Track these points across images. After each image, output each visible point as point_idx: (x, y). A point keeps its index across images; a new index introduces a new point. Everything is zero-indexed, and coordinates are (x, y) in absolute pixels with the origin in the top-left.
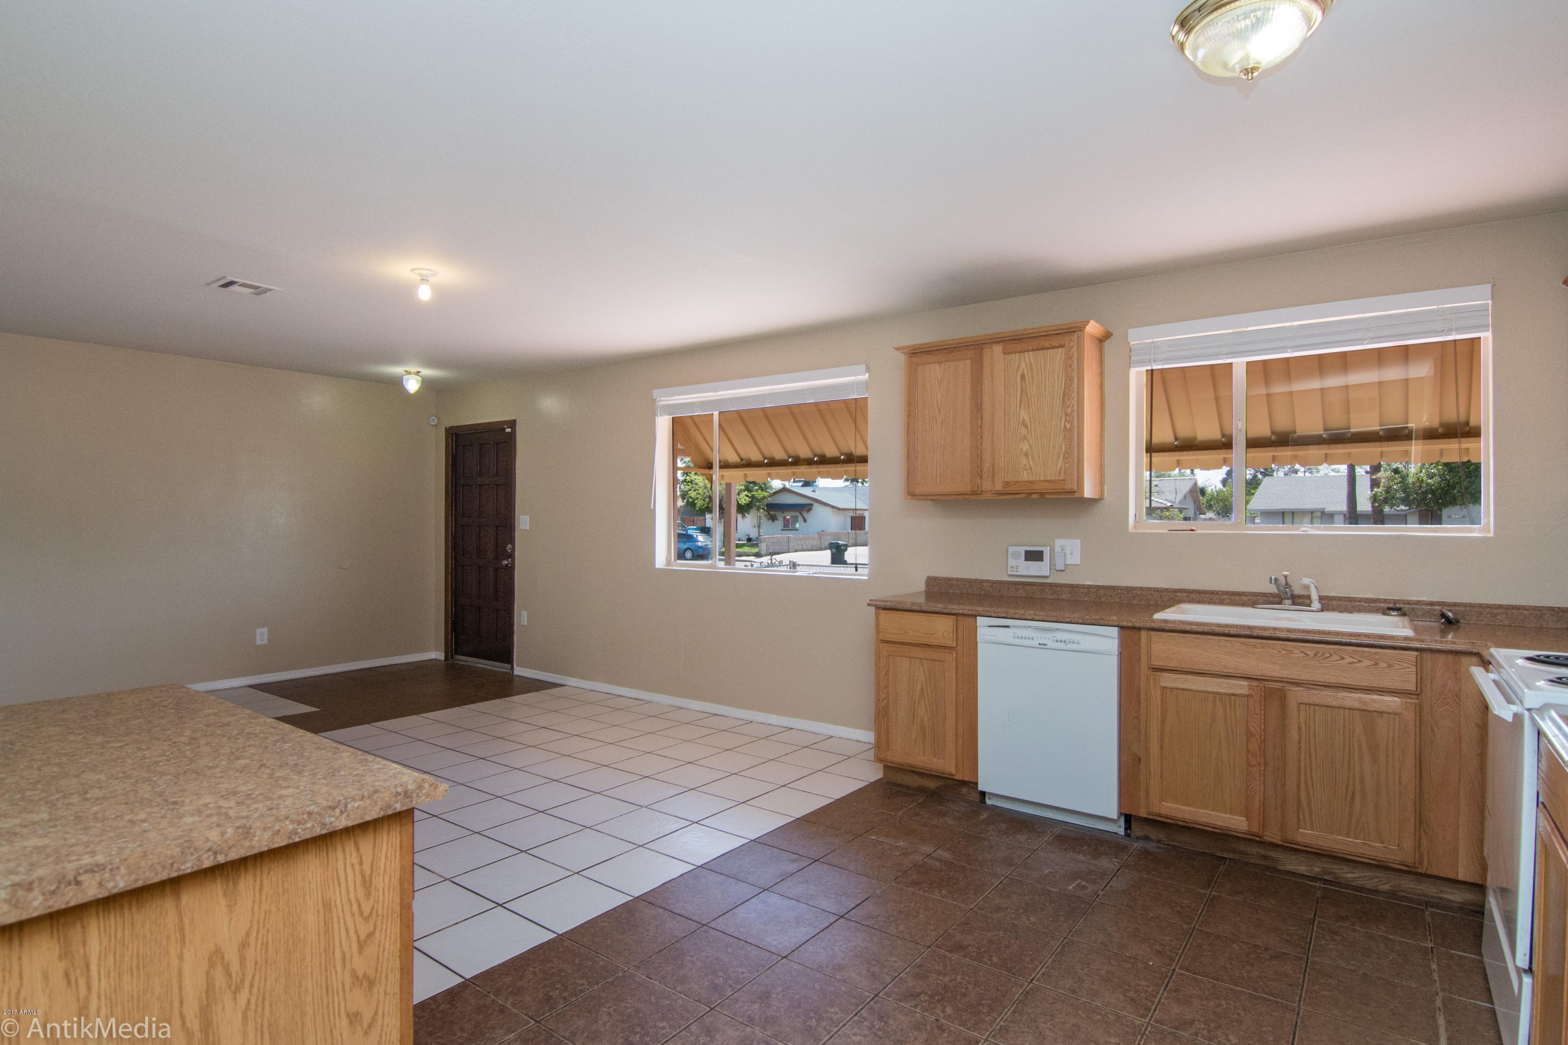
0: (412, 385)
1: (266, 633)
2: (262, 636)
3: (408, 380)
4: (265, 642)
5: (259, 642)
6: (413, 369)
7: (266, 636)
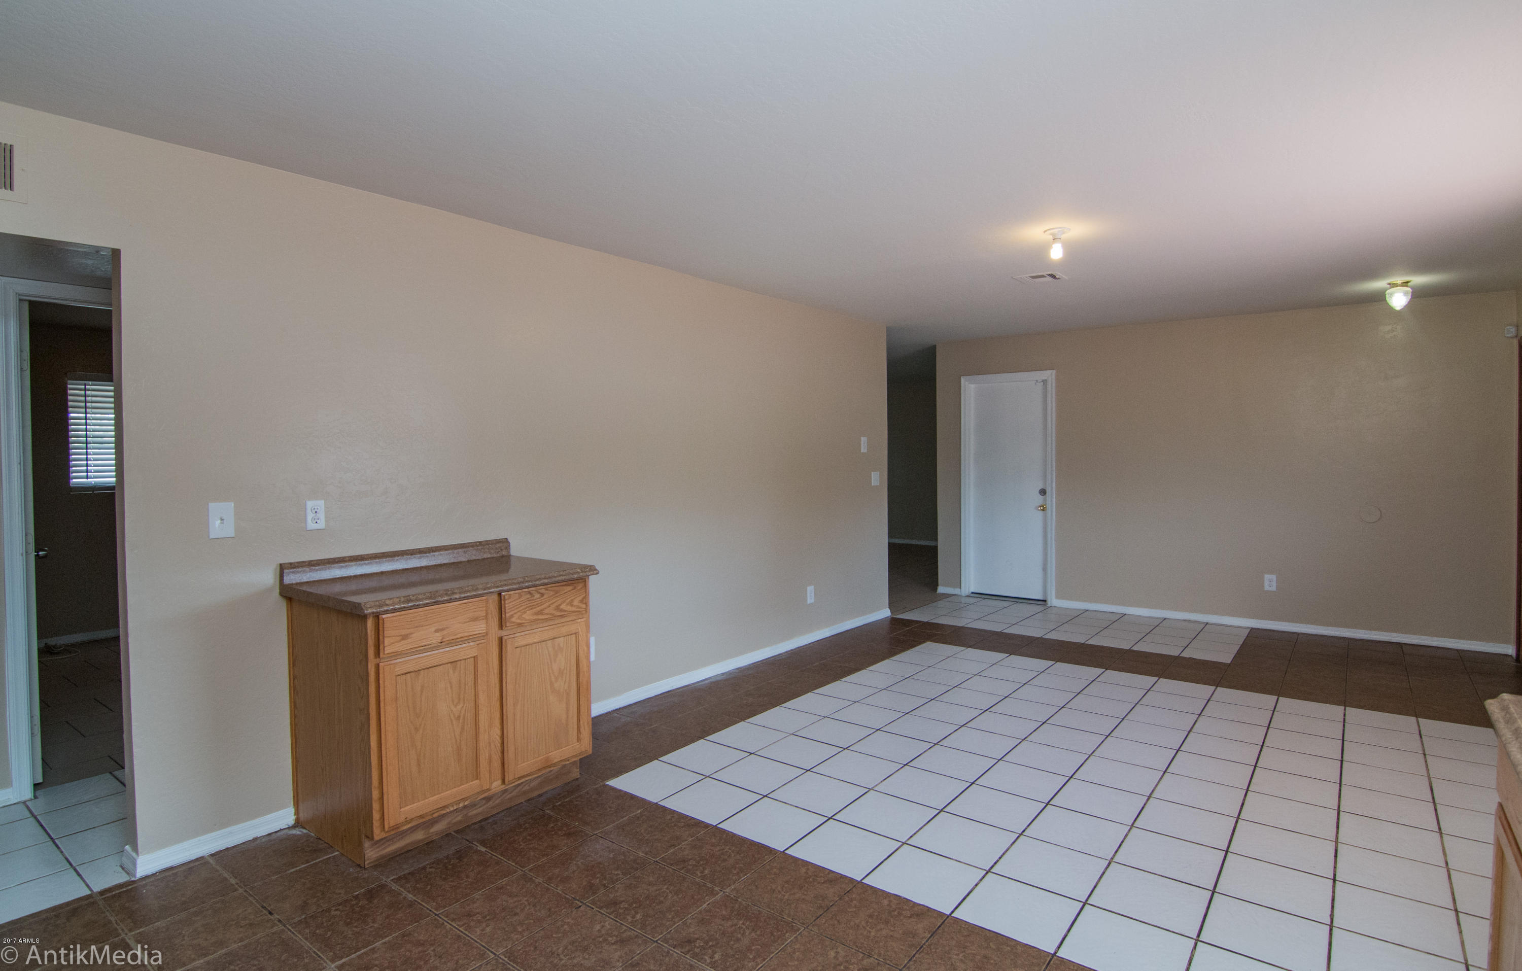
0: (1399, 300)
1: (1275, 579)
2: (1270, 582)
3: (1391, 294)
4: (1274, 588)
5: (1267, 588)
6: (1399, 280)
7: (1274, 584)
